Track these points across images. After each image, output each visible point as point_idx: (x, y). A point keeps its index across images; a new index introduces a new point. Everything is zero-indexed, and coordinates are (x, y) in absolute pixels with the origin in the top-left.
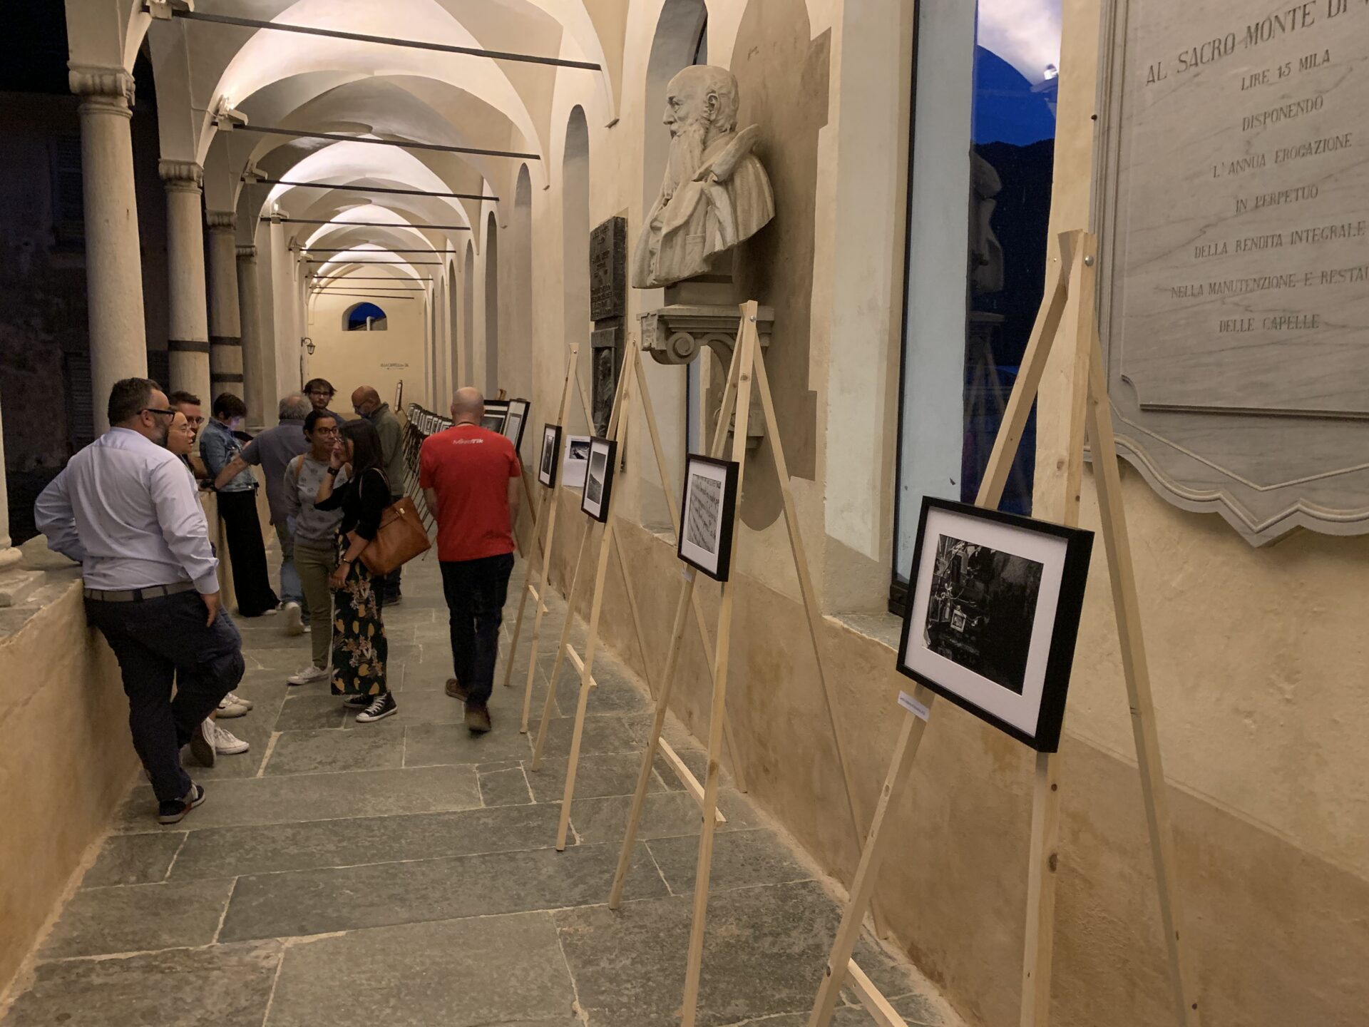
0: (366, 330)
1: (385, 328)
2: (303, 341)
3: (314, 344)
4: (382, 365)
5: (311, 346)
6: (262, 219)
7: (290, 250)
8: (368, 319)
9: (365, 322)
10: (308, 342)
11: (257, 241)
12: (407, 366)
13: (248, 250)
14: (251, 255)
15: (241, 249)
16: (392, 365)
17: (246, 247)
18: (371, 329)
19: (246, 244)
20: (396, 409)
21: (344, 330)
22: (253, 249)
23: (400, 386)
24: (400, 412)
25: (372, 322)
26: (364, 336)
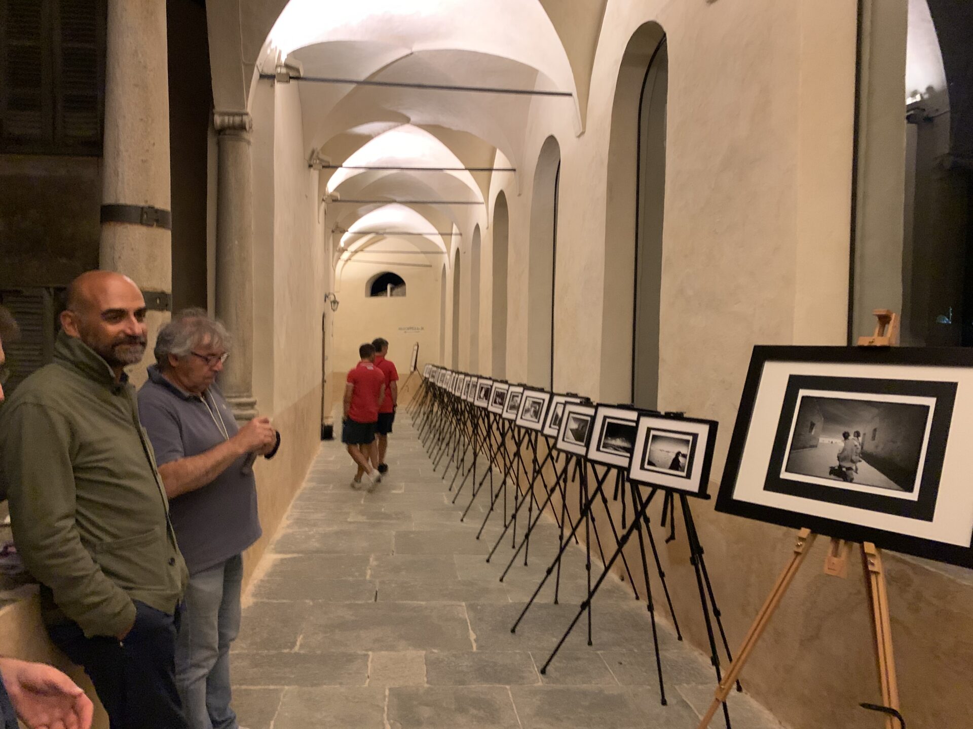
0: (387, 295)
1: (404, 294)
2: (326, 297)
3: (337, 299)
4: (400, 329)
5: (335, 302)
6: (263, 76)
7: (310, 166)
8: (389, 287)
9: (386, 289)
10: (332, 298)
11: (252, 105)
12: (422, 329)
13: (237, 119)
14: (242, 127)
15: (226, 118)
16: (408, 329)
17: (234, 114)
18: (391, 295)
19: (235, 110)
20: (412, 369)
21: (366, 296)
22: (245, 118)
23: (416, 347)
24: (416, 372)
25: (392, 289)
26: (385, 301)
